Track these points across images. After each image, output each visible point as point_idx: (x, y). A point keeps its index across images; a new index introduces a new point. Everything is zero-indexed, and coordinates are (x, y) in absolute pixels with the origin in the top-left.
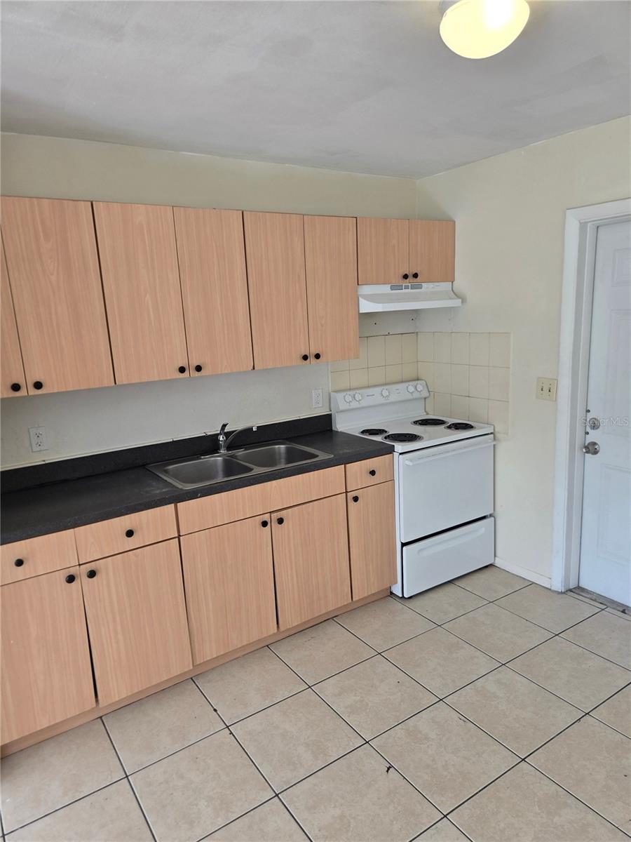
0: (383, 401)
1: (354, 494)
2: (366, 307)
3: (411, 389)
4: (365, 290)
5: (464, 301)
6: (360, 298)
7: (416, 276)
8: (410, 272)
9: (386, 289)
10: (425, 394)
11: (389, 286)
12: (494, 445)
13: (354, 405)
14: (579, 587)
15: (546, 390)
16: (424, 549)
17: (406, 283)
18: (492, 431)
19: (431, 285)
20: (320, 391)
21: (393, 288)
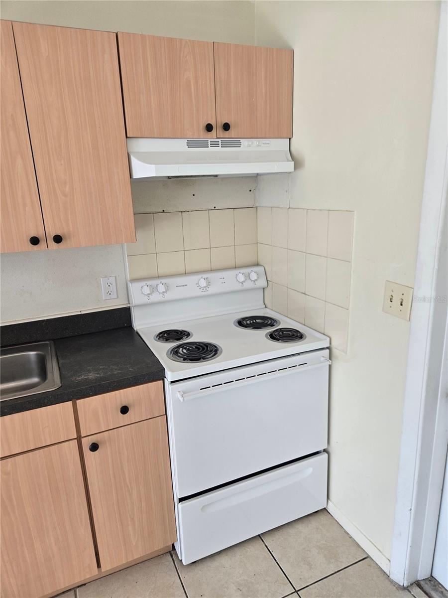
0: (199, 293)
1: (93, 439)
2: (142, 170)
3: (241, 278)
4: (142, 146)
5: (298, 164)
6: (133, 159)
7: (226, 127)
8: (217, 120)
9: (179, 145)
10: (262, 283)
11: (186, 141)
12: (330, 366)
13: (155, 297)
14: (431, 579)
15: (397, 302)
16: (209, 505)
17: (211, 137)
18: (328, 346)
19: (255, 142)
20: (112, 280)
21: (190, 144)
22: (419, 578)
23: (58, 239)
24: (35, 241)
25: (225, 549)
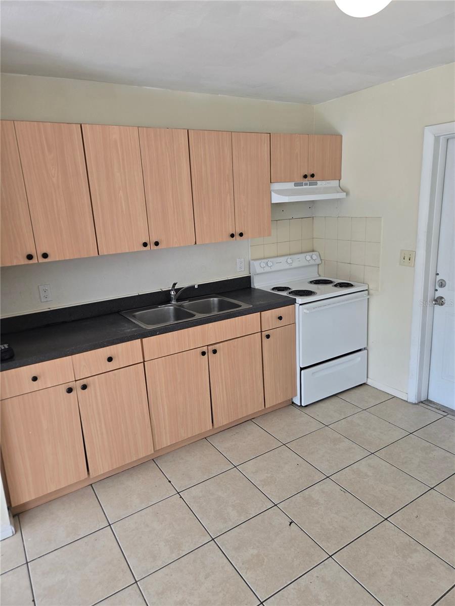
0: (287, 267)
1: (267, 333)
2: (276, 199)
3: (308, 258)
4: (276, 186)
5: (348, 194)
6: (272, 193)
7: (313, 176)
8: (308, 173)
9: (290, 186)
10: (318, 262)
11: (293, 183)
12: (368, 299)
13: (267, 269)
14: (428, 400)
15: (407, 259)
16: (316, 372)
17: (306, 181)
18: (367, 289)
19: (324, 182)
20: (243, 259)
21: (296, 185)
22: (422, 400)
23: (241, 235)
24: (232, 236)
25: (325, 398)
